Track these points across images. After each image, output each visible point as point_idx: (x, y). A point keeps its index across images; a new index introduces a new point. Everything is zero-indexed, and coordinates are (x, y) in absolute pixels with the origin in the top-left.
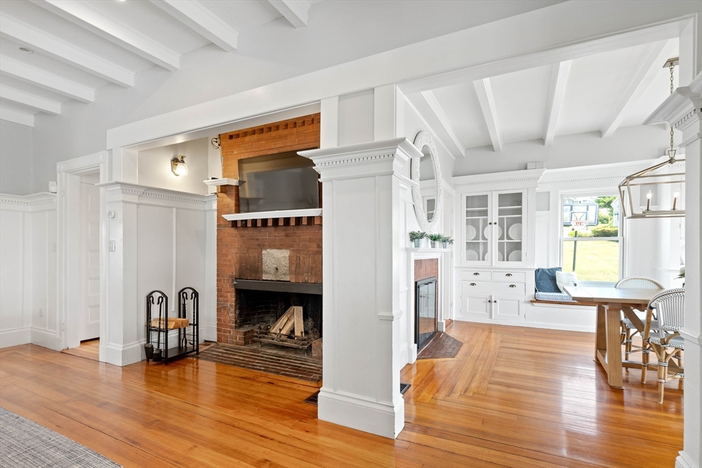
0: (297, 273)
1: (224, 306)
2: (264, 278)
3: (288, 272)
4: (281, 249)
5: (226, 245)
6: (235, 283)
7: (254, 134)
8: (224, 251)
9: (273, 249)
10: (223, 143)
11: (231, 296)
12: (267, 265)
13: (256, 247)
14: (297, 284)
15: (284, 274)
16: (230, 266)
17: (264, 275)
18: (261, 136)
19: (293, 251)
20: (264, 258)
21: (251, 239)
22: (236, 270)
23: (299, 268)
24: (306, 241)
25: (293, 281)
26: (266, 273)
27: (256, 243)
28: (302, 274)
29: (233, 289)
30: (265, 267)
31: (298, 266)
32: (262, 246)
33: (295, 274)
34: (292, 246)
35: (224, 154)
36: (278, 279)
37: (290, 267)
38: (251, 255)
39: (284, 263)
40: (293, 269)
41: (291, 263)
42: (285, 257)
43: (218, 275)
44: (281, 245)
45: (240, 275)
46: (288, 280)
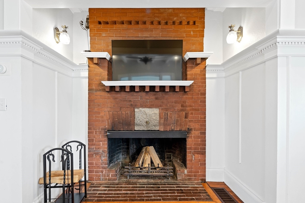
0: (165, 125)
1: (96, 152)
2: (136, 129)
3: (158, 124)
4: (152, 108)
5: (99, 105)
6: (108, 134)
7: (123, 24)
8: (96, 110)
9: (144, 108)
10: (91, 26)
11: (103, 144)
12: (139, 120)
13: (128, 106)
14: (165, 132)
15: (154, 126)
16: (103, 121)
17: (136, 127)
18: (130, 26)
19: (162, 109)
20: (137, 115)
21: (124, 101)
22: (108, 123)
23: (167, 121)
24: (173, 103)
25: (162, 130)
26: (139, 125)
27: (130, 103)
28: (169, 125)
29: (106, 139)
30: (137, 121)
31: (166, 119)
32: (134, 106)
33: (164, 125)
34: (160, 106)
35: (92, 35)
36: (149, 129)
37: (160, 120)
38: (124, 113)
39: (154, 118)
40: (162, 121)
41: (160, 118)
42: (155, 114)
43: (89, 129)
44: (152, 105)
45: (113, 127)
46: (158, 129)
